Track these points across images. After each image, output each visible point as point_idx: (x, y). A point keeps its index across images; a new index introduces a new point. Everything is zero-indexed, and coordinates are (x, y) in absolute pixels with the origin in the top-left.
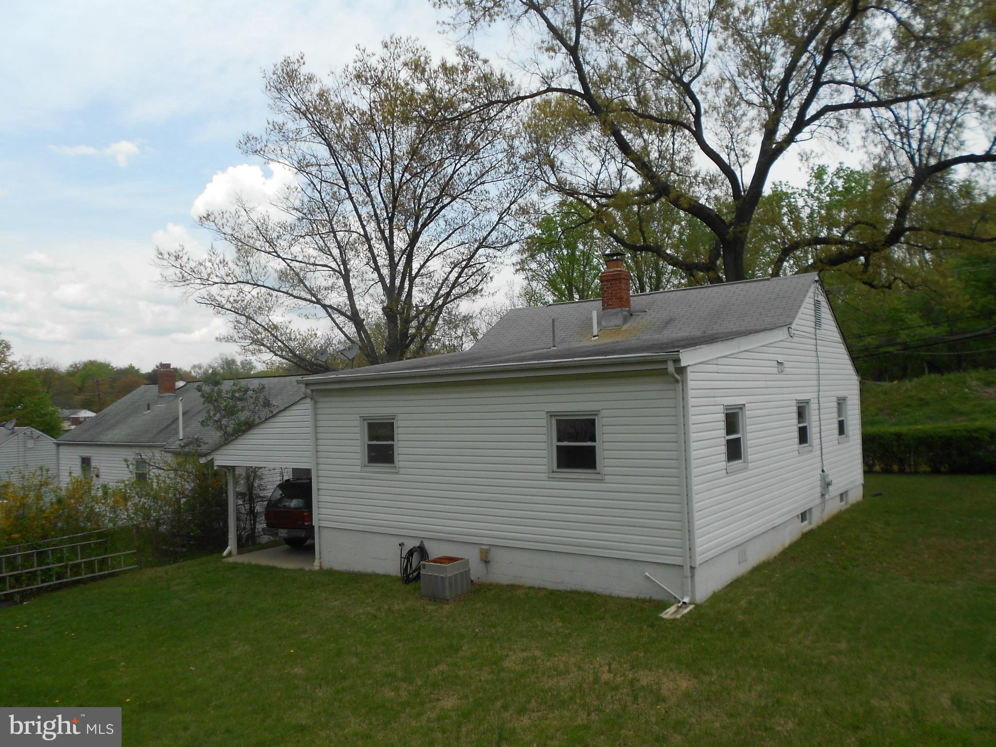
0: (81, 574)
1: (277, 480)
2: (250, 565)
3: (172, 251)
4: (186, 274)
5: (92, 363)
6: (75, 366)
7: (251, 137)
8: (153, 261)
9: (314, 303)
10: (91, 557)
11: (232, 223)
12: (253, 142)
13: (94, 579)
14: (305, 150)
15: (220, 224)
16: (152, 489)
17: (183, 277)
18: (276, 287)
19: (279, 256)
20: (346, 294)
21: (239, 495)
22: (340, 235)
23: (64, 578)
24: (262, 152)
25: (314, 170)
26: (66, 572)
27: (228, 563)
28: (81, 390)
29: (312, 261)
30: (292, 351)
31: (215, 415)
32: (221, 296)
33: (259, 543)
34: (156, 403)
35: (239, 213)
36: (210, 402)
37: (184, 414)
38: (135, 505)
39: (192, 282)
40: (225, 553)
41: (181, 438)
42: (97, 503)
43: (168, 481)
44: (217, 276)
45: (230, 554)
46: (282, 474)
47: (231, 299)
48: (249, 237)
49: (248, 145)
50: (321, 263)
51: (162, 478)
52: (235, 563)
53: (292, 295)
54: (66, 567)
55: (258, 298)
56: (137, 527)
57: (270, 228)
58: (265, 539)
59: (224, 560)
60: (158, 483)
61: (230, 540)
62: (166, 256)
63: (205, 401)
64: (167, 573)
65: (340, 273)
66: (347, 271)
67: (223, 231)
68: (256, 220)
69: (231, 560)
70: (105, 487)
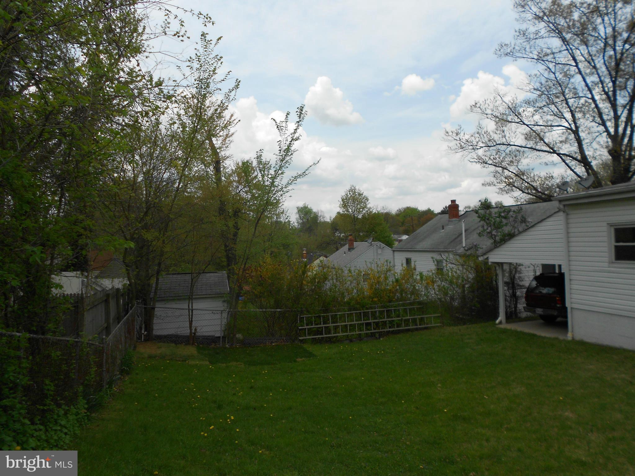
0: (409, 326)
1: (531, 275)
2: (516, 332)
3: (454, 130)
4: (463, 144)
5: (408, 208)
6: (399, 210)
7: (503, 45)
8: (443, 138)
9: (551, 153)
10: (415, 316)
11: (491, 106)
12: (505, 47)
13: (417, 329)
14: (543, 46)
15: (484, 108)
16: (449, 277)
17: (461, 145)
18: (524, 145)
19: (524, 124)
20: (576, 144)
21: (506, 284)
22: (571, 101)
23: (400, 327)
24: (511, 53)
25: (550, 58)
26: (402, 324)
27: (500, 328)
28: (403, 223)
29: (549, 123)
30: (535, 189)
31: (487, 229)
32: (485, 156)
33: (520, 318)
34: (448, 225)
35: (497, 99)
36: (484, 220)
37: (465, 231)
38: (439, 286)
39: (467, 148)
40: (497, 321)
41: (464, 246)
42: (417, 283)
43: (458, 272)
44: (482, 142)
45: (501, 323)
46: (535, 271)
47: (492, 158)
48: (503, 114)
49: (502, 50)
50: (556, 124)
51: (454, 270)
52: (505, 329)
53: (535, 149)
54: (401, 320)
55: (510, 155)
56: (440, 299)
57: (518, 105)
58: (524, 315)
59: (497, 326)
60: (452, 273)
61: (500, 313)
62: (450, 134)
63: (481, 220)
64: (460, 331)
65: (571, 129)
66: (577, 127)
67: (486, 113)
68: (507, 102)
69: (502, 326)
70: (421, 274)
